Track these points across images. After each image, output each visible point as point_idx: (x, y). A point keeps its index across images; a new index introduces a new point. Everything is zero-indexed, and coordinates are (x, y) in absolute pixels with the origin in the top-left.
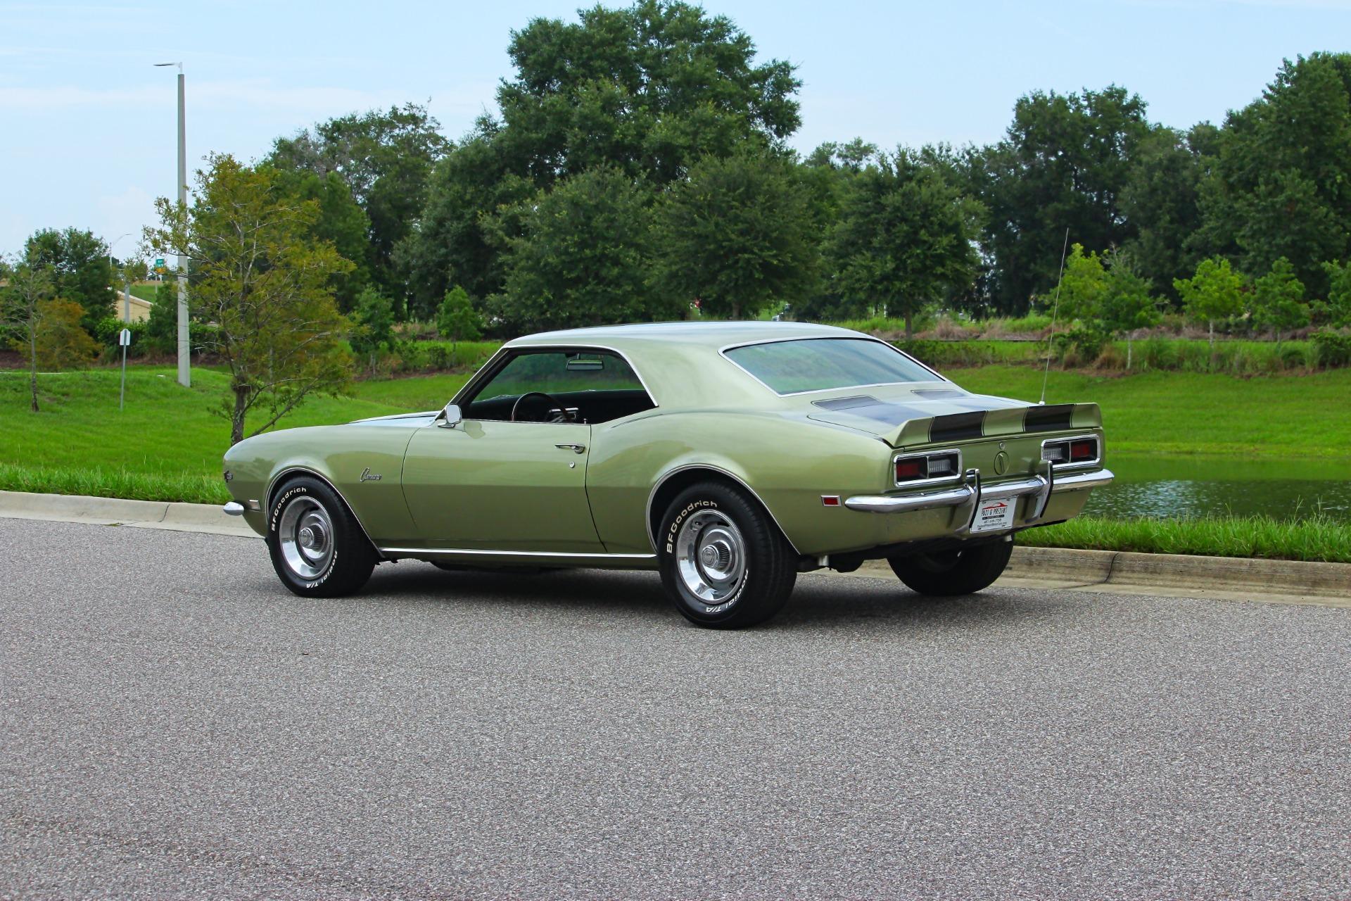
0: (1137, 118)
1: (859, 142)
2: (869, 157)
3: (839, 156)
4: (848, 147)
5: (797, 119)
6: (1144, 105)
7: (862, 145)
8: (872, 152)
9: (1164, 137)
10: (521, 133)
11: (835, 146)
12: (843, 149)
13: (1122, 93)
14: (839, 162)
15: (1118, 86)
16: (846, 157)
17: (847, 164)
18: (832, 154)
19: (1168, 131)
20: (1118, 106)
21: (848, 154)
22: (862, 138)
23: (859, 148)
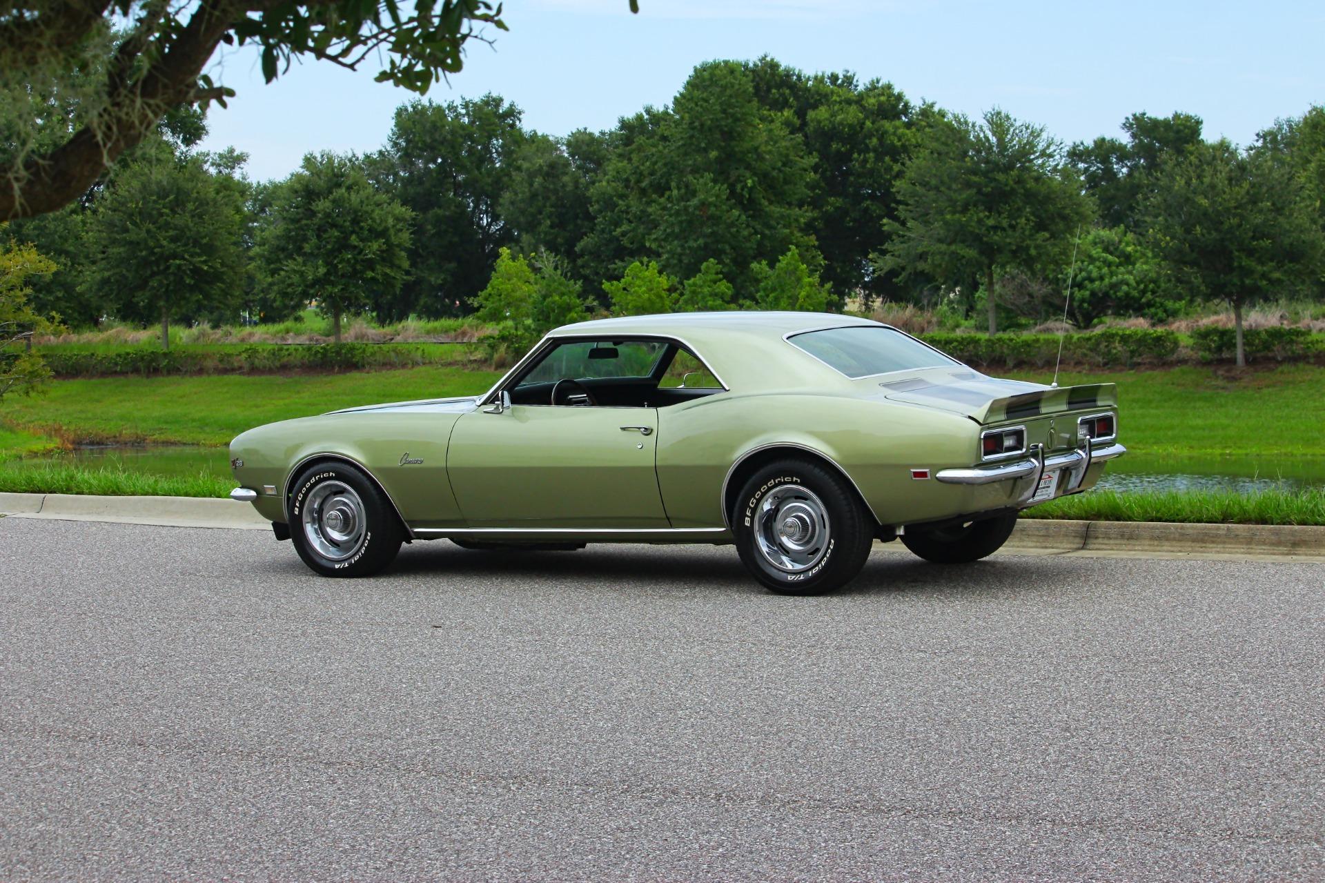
0: (513, 126)
1: (231, 151)
2: (242, 165)
3: (213, 164)
4: (221, 156)
5: (203, 128)
6: (519, 113)
7: (235, 154)
8: (245, 160)
9: (541, 144)
11: (208, 155)
12: (216, 157)
13: (498, 102)
14: (213, 171)
15: (494, 95)
16: (219, 165)
17: (220, 172)
18: (206, 162)
19: (545, 138)
20: (496, 114)
21: (222, 163)
22: (235, 147)
23: (232, 157)
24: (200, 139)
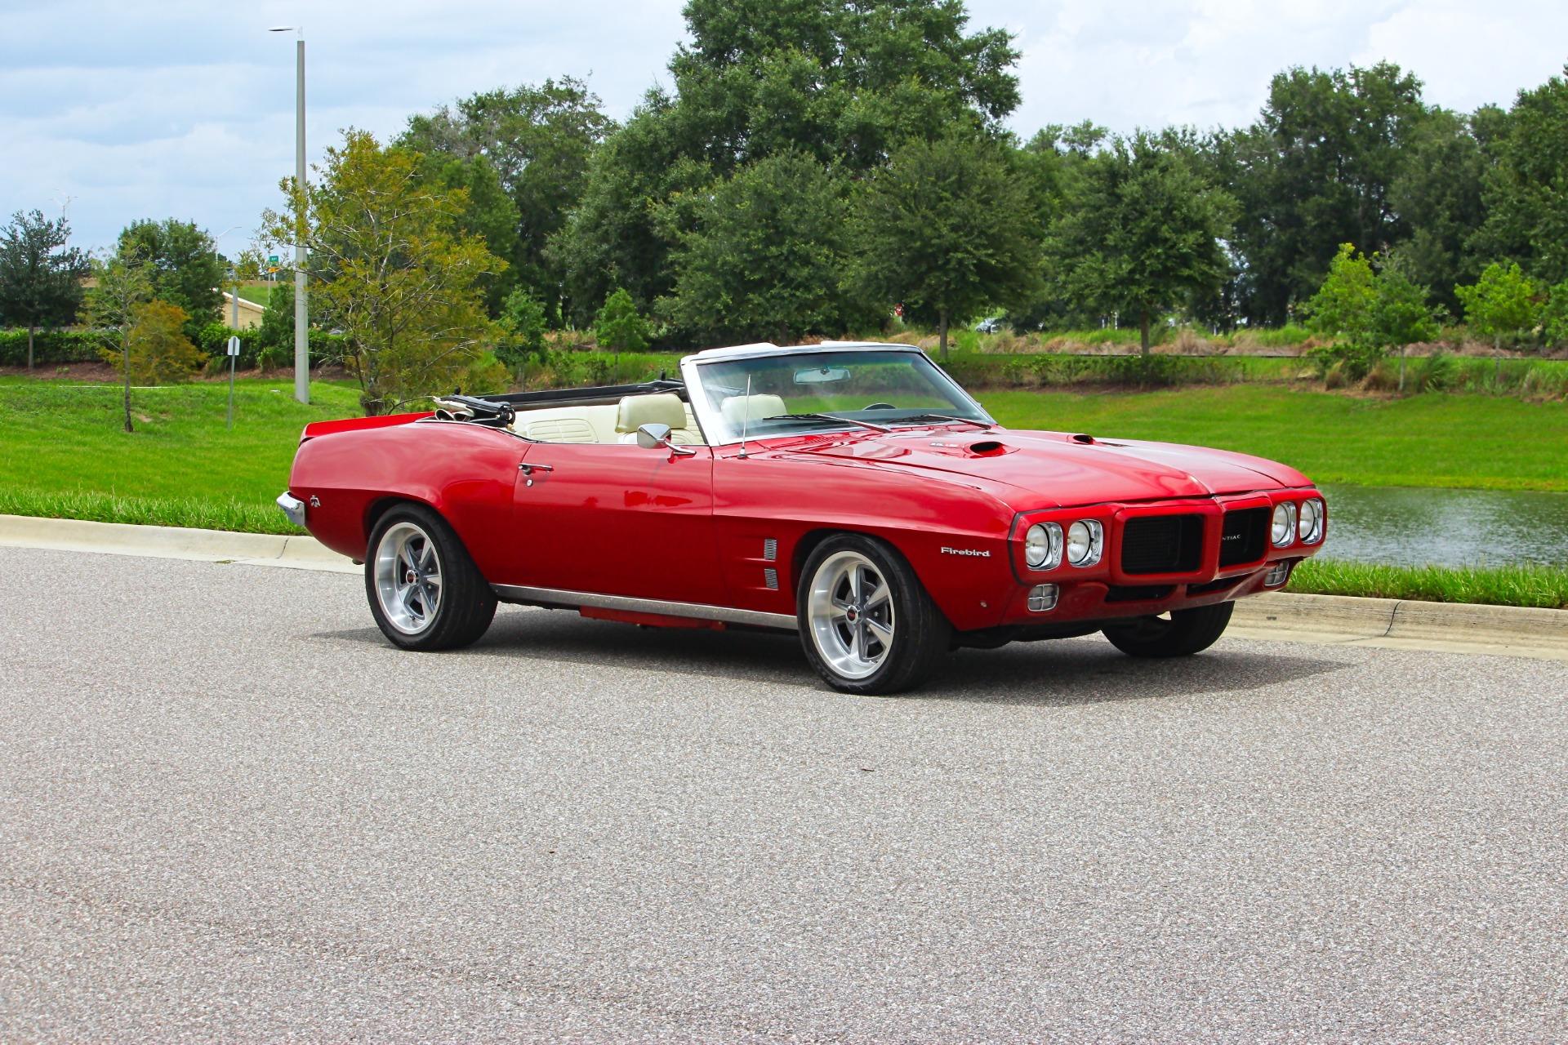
0: (1411, 100)
1: (1088, 125)
2: (1099, 142)
3: (1065, 140)
4: (1075, 130)
5: (1015, 96)
6: (1419, 85)
7: (1092, 129)
8: (1104, 136)
9: (1444, 121)
10: (697, 110)
11: (1060, 129)
12: (1070, 131)
13: (1394, 71)
14: (1064, 147)
15: (1390, 62)
16: (1073, 141)
17: (1074, 149)
18: (1057, 137)
19: (1448, 113)
20: (1390, 85)
21: (1076, 138)
22: (1092, 121)
23: (1088, 132)
24: (1013, 109)
